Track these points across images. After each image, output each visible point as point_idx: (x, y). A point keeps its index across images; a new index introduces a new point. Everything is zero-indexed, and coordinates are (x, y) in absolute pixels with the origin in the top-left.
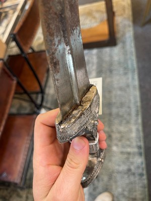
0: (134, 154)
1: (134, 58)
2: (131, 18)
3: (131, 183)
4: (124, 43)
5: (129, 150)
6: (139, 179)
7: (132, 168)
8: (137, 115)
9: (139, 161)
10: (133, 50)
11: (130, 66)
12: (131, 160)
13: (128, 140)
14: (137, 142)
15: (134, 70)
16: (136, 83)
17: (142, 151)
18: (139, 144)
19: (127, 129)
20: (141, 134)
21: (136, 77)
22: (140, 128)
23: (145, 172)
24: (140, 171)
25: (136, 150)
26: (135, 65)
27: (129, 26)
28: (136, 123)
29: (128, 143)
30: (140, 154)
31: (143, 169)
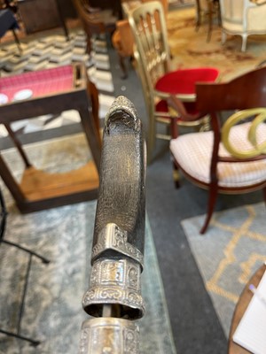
16: (153, 253)
19: (147, 346)
20: (174, 350)
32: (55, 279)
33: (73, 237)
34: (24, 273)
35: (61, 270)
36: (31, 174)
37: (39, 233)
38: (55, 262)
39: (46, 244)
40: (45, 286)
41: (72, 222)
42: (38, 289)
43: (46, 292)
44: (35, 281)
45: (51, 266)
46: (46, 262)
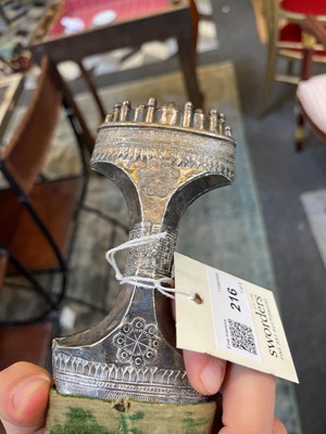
1: (250, 181)
2: (237, 104)
9: (285, 405)
10: (247, 165)
15: (253, 206)
16: (261, 233)
21: (259, 220)
30: (285, 390)
31: (294, 423)
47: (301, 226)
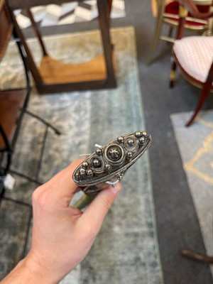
0: (143, 235)
1: (139, 104)
2: (135, 54)
3: (141, 278)
4: (126, 84)
5: (136, 230)
6: (152, 271)
7: (141, 255)
8: (146, 180)
9: (150, 244)
10: (138, 94)
11: (135, 115)
12: (140, 244)
13: (135, 215)
14: (146, 217)
17: (154, 229)
18: (149, 220)
19: (132, 201)
20: (152, 206)
22: (151, 198)
23: (158, 261)
24: (152, 259)
25: (145, 229)
26: (141, 114)
27: (133, 64)
28: (145, 192)
29: (135, 220)
30: (151, 234)
31: (156, 257)
32: (65, 147)
33: (80, 118)
34: (41, 139)
35: (70, 141)
36: (48, 62)
37: (53, 111)
38: (65, 134)
39: (58, 120)
40: (57, 150)
41: (80, 106)
42: (51, 152)
43: (57, 155)
44: (50, 146)
45: (62, 137)
46: (58, 133)
47: (169, 134)
